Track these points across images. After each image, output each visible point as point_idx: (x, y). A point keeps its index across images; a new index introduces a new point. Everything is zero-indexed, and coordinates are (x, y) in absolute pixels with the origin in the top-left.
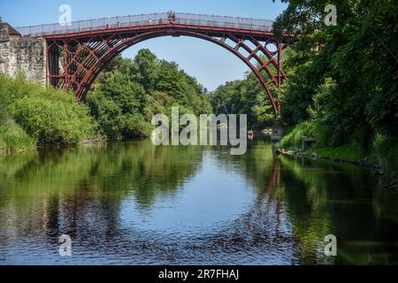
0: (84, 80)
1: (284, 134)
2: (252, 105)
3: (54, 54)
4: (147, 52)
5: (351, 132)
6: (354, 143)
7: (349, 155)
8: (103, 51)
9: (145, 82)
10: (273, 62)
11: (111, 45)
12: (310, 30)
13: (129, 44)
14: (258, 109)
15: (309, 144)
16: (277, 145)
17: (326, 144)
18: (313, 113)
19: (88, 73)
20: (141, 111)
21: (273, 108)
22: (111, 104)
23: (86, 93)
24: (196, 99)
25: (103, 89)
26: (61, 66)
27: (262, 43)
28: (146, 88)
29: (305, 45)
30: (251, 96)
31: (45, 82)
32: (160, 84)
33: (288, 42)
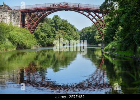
0: (34, 26)
1: (105, 46)
2: (94, 35)
3: (23, 16)
4: (57, 16)
5: (129, 45)
6: (130, 50)
7: (129, 54)
8: (41, 15)
9: (56, 27)
10: (101, 20)
11: (43, 14)
12: (113, 9)
13: (50, 13)
14: (96, 37)
15: (114, 50)
16: (103, 50)
17: (120, 50)
18: (116, 38)
19: (35, 23)
20: (54, 37)
21: (101, 37)
22: (44, 34)
23: (34, 30)
24: (74, 33)
25: (41, 29)
26: (26, 20)
27: (97, 14)
28: (56, 29)
30: (94, 32)
31: (20, 26)
32: (61, 27)
33: (106, 13)
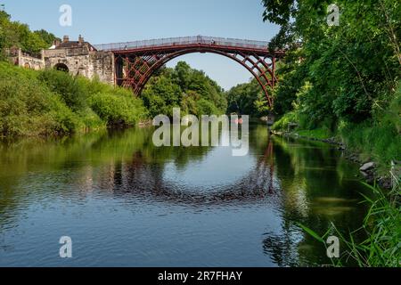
0: (140, 82)
1: (275, 121)
2: (254, 100)
3: (119, 64)
4: (184, 63)
5: (322, 119)
6: (324, 127)
7: (321, 136)
8: (153, 62)
9: (182, 84)
10: (269, 71)
11: (158, 58)
12: (294, 48)
13: (171, 58)
14: (258, 103)
15: (292, 127)
16: (271, 128)
17: (304, 128)
18: (297, 106)
19: (143, 77)
20: (178, 103)
21: (268, 103)
22: (158, 99)
23: (141, 91)
24: (217, 96)
25: (153, 89)
26: (124, 72)
27: (262, 58)
28: (182, 88)
29: (291, 58)
30: (254, 94)
31: (113, 83)
32: (192, 85)
33: (279, 56)
